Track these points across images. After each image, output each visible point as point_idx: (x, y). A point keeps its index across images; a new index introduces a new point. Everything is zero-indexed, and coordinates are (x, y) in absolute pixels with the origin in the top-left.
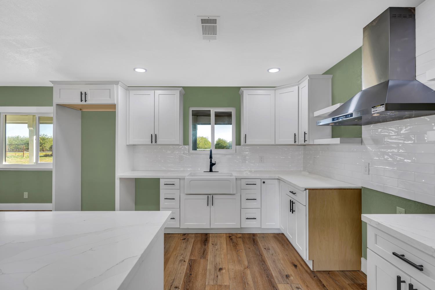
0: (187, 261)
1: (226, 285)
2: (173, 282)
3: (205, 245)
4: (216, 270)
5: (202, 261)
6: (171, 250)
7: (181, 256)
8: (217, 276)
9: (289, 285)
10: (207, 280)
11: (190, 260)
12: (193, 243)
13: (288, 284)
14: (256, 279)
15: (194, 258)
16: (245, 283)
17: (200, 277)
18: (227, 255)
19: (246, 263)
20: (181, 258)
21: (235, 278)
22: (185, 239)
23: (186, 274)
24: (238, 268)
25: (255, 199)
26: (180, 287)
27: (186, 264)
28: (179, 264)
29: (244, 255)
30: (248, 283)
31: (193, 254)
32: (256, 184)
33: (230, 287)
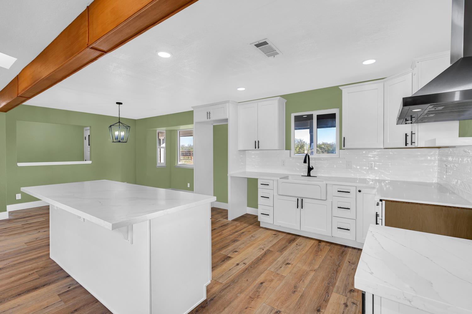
0: (265, 250)
1: (283, 275)
2: (245, 259)
3: (290, 243)
4: (283, 263)
5: (277, 253)
6: (259, 239)
7: (263, 245)
8: (281, 267)
9: (346, 298)
10: (271, 267)
11: (268, 250)
12: (280, 239)
13: (346, 296)
14: (314, 281)
15: (273, 250)
16: (301, 280)
17: (266, 263)
18: (304, 255)
19: (316, 267)
20: (262, 247)
21: (295, 273)
22: (275, 235)
23: (259, 257)
24: (305, 268)
25: (349, 208)
26: (247, 264)
27: (263, 252)
28: (258, 250)
29: (319, 260)
30: (303, 281)
31: (274, 247)
32: (349, 192)
33: (285, 278)
